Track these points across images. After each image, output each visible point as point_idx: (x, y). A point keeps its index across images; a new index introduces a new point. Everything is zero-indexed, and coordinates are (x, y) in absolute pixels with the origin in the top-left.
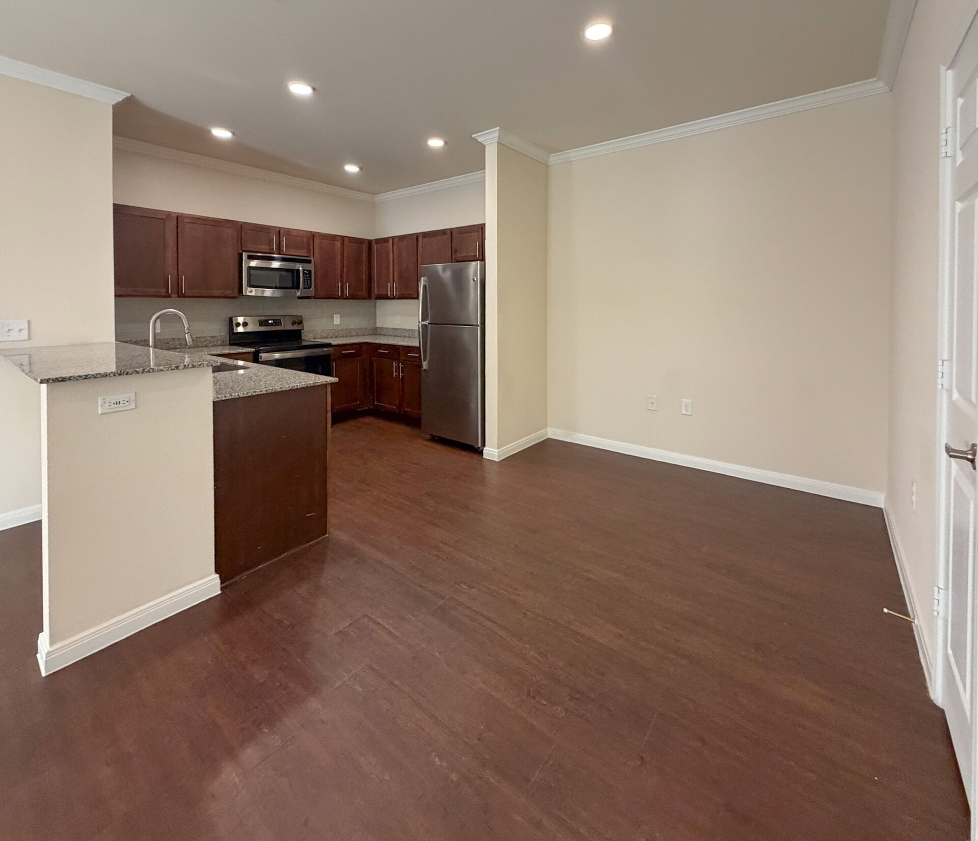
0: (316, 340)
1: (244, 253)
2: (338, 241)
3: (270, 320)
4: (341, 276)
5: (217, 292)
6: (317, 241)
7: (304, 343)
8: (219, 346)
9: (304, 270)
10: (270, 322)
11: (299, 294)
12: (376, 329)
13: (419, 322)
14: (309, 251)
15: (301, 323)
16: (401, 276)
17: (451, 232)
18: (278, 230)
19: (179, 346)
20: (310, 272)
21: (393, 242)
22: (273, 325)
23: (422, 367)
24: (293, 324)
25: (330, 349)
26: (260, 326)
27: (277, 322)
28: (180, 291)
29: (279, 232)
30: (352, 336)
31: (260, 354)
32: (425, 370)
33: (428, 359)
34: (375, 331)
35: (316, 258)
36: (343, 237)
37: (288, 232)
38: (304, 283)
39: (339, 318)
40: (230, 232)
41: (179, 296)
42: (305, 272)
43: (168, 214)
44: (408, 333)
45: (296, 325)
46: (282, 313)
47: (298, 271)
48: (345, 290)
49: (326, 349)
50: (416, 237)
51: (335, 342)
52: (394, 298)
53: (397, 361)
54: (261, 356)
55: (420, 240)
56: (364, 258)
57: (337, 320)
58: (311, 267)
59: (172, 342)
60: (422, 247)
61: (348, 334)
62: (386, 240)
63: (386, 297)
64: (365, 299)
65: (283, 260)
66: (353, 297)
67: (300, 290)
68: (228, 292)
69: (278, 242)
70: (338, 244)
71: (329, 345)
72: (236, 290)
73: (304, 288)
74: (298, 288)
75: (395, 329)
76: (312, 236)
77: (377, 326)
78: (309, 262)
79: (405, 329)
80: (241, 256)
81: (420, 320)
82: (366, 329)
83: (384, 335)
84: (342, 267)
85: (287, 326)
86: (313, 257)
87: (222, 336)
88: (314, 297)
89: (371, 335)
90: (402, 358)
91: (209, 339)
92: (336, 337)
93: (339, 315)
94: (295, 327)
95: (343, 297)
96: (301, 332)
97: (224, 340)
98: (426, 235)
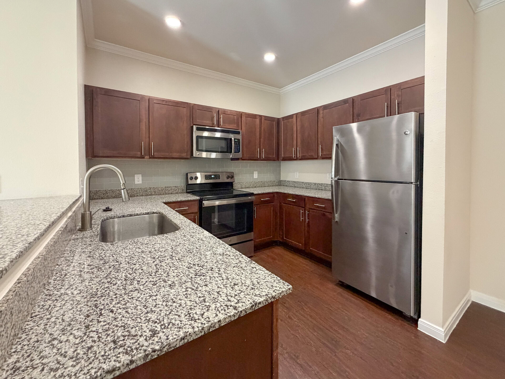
0: (243, 190)
1: (194, 126)
2: (257, 119)
3: (212, 175)
4: (260, 144)
5: (175, 155)
6: (244, 118)
7: (235, 193)
8: (180, 193)
9: (235, 139)
10: (213, 176)
11: (231, 156)
12: (280, 181)
13: (332, 178)
14: (238, 125)
15: (232, 177)
16: (303, 141)
17: (353, 100)
18: (217, 110)
19: (153, 193)
20: (239, 140)
21: (296, 117)
22: (214, 179)
23: (334, 219)
24: (228, 177)
25: (253, 198)
26: (206, 179)
27: (217, 177)
28: (150, 154)
29: (219, 111)
30: (265, 186)
31: (203, 202)
32: (337, 221)
33: (339, 212)
34: (280, 183)
35: (243, 130)
36: (261, 116)
37: (225, 112)
38: (235, 148)
39: (257, 174)
40: (184, 111)
41: (150, 158)
42: (236, 140)
43: (143, 97)
44: (319, 187)
45: (230, 178)
46: (220, 170)
47: (231, 139)
48: (262, 154)
49: (250, 198)
50: (317, 110)
51: (256, 191)
52: (297, 159)
53: (304, 209)
54: (204, 203)
55: (321, 112)
56: (275, 131)
57: (256, 175)
58: (239, 137)
59: (149, 191)
60: (323, 117)
61: (263, 185)
62: (291, 117)
63: (291, 159)
64: (274, 160)
65: (222, 131)
66: (267, 159)
67: (232, 154)
68: (184, 155)
69: (217, 119)
70: (258, 121)
71: (252, 194)
72: (189, 153)
73: (235, 152)
74: (231, 152)
75: (295, 182)
76: (241, 115)
77: (281, 180)
78: (238, 133)
79: (303, 183)
80: (192, 128)
81: (333, 176)
82: (274, 181)
83: (286, 186)
84: (260, 138)
85: (223, 179)
86: (241, 130)
87: (181, 186)
88: (241, 158)
89: (277, 186)
90: (308, 206)
91: (173, 188)
92: (255, 187)
93: (257, 172)
94: (229, 180)
95: (260, 159)
96: (233, 184)
97: (183, 189)
98: (325, 107)
